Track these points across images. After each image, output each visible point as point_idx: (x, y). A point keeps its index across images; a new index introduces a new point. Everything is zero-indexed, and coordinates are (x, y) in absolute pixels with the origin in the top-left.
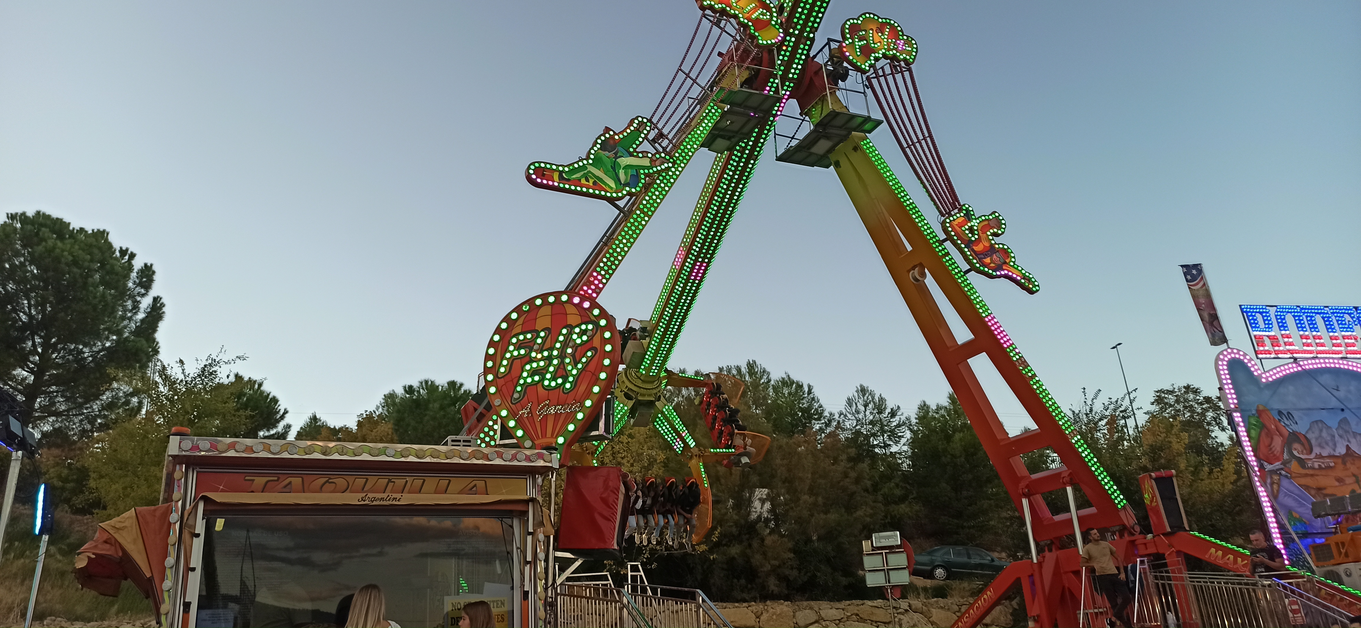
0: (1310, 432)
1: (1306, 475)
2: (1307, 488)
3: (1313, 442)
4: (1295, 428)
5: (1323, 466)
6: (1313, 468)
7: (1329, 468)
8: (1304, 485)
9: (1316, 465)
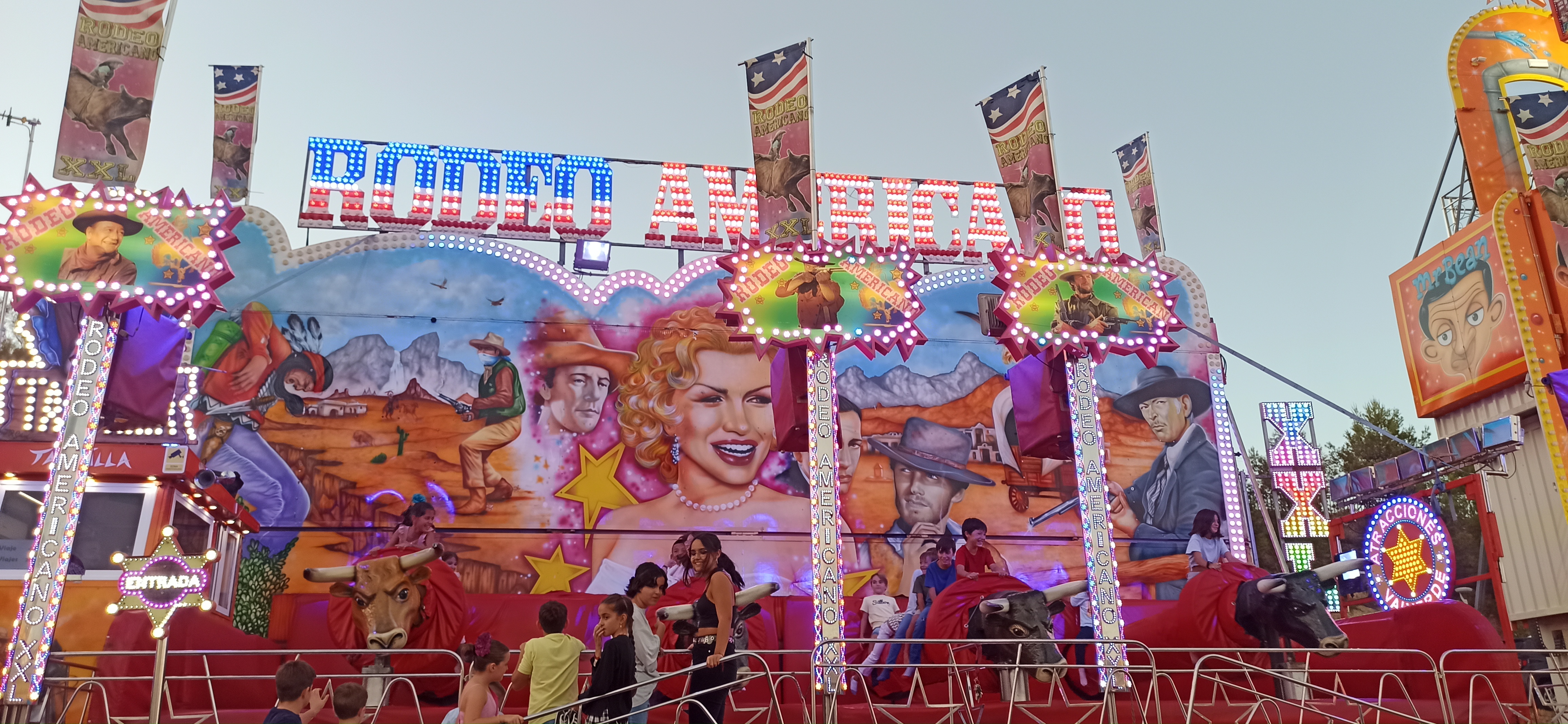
0: (342, 353)
1: (297, 426)
2: (285, 448)
3: (337, 371)
4: (311, 344)
5: (341, 412)
6: (318, 415)
7: (353, 416)
8: (280, 444)
9: (326, 411)
